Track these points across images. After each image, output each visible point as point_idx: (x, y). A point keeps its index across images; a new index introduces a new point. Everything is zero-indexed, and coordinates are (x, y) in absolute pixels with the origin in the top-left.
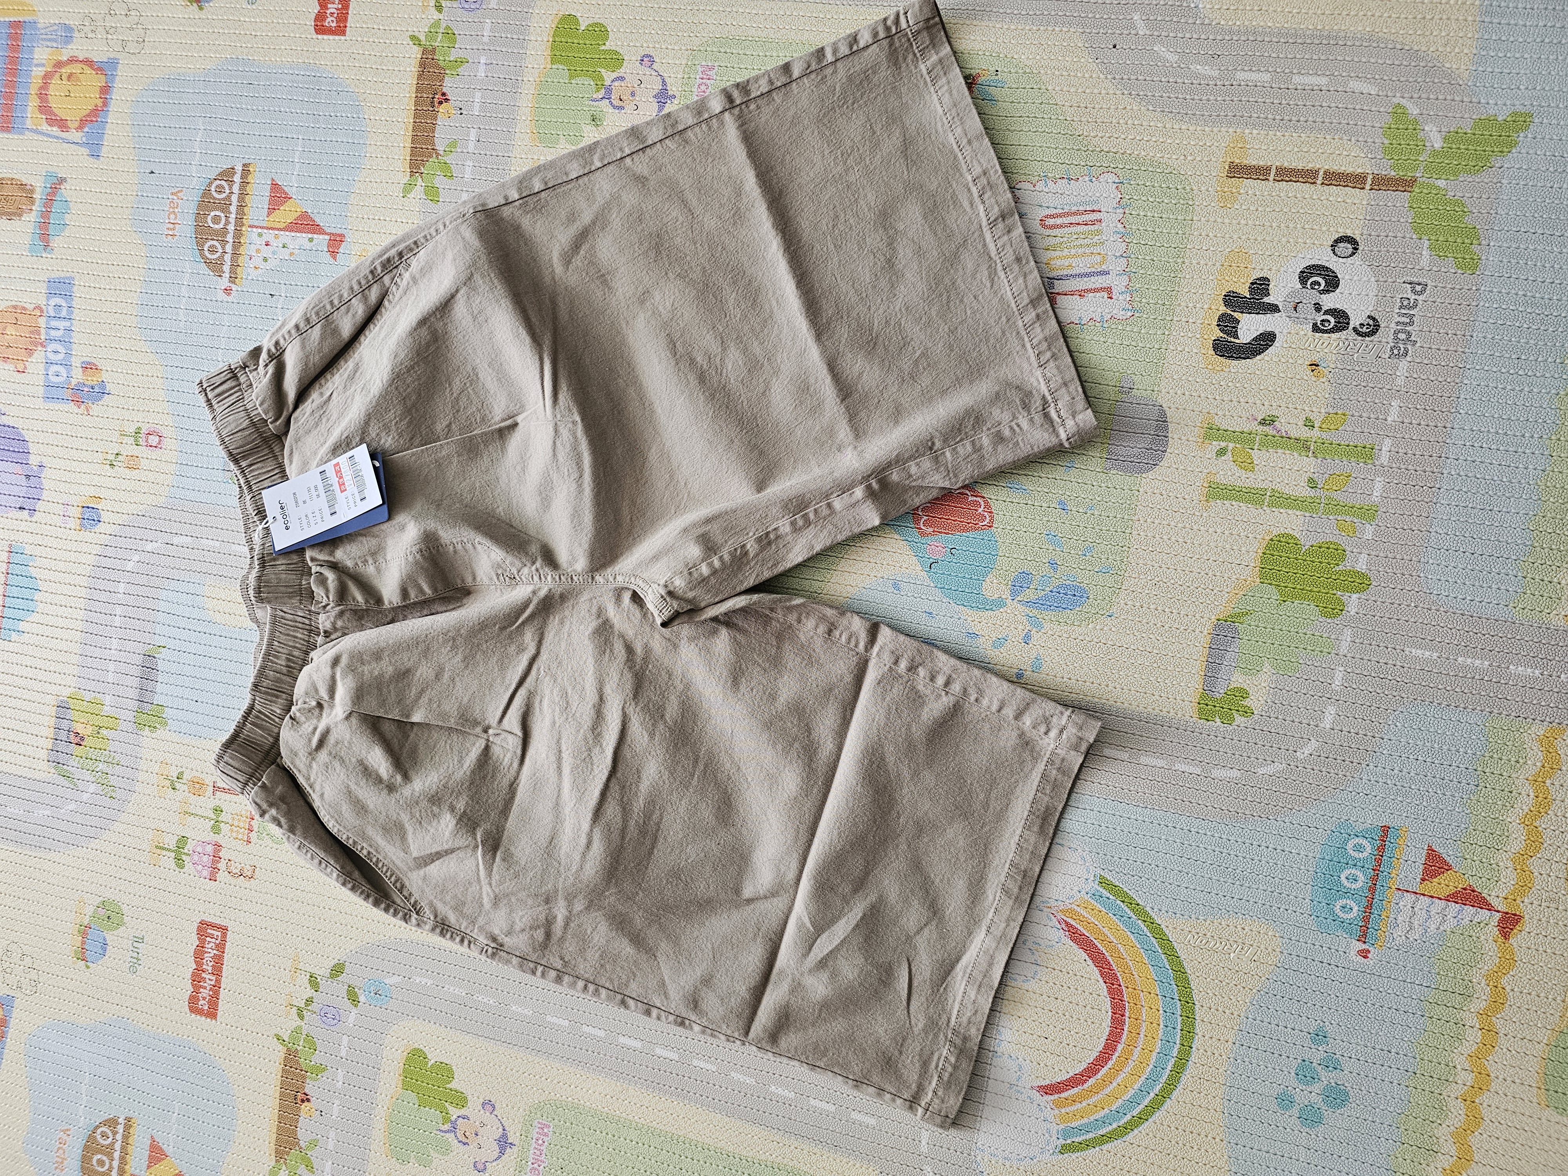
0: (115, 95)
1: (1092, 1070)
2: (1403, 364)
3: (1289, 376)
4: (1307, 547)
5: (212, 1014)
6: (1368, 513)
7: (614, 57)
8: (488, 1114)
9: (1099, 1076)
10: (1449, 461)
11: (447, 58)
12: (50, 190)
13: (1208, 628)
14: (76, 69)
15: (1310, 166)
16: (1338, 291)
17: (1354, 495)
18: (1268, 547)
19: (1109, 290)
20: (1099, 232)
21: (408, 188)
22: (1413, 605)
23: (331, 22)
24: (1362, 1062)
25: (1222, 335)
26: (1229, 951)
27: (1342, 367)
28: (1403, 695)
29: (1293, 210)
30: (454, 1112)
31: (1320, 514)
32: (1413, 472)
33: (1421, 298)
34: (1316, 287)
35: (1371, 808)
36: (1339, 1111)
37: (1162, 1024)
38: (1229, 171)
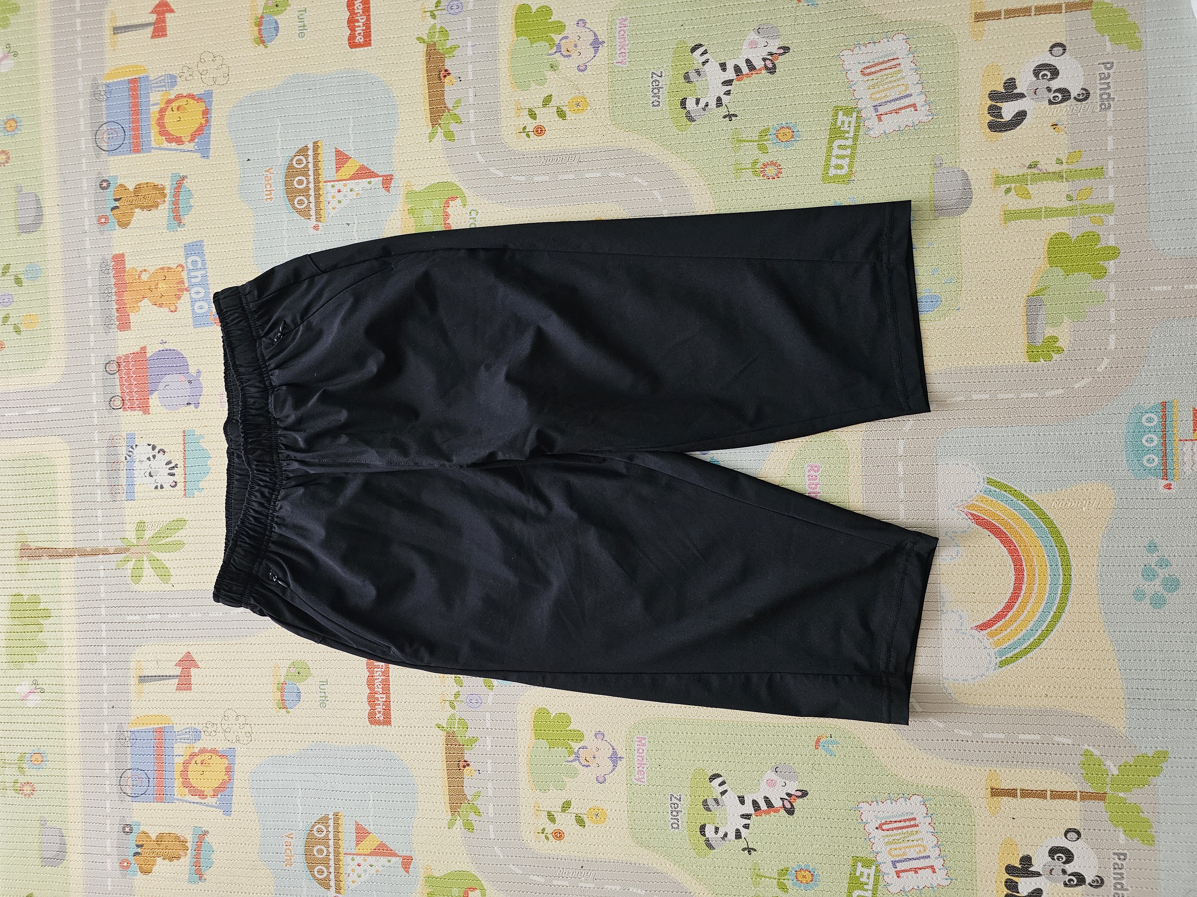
0: (214, 115)
1: (1009, 607)
2: (1110, 114)
3: (1040, 135)
4: (1075, 238)
5: (387, 721)
6: (1109, 208)
7: (559, 25)
8: (600, 741)
9: (1014, 609)
10: (1151, 166)
11: (444, 47)
12: (176, 186)
13: (1023, 303)
14: (182, 102)
15: (1025, 6)
16: (1059, 77)
17: (1097, 199)
18: (1050, 244)
19: (914, 106)
20: (900, 71)
21: (432, 136)
22: (1149, 259)
23: (359, 39)
24: (1183, 557)
25: (992, 118)
26: (1081, 506)
27: (1072, 123)
28: (1156, 317)
29: (1020, 34)
30: (576, 746)
31: (1078, 216)
32: (1131, 177)
33: (1111, 71)
34: (1045, 77)
35: (1151, 393)
36: (1175, 593)
37: (1048, 564)
38: (976, 18)
